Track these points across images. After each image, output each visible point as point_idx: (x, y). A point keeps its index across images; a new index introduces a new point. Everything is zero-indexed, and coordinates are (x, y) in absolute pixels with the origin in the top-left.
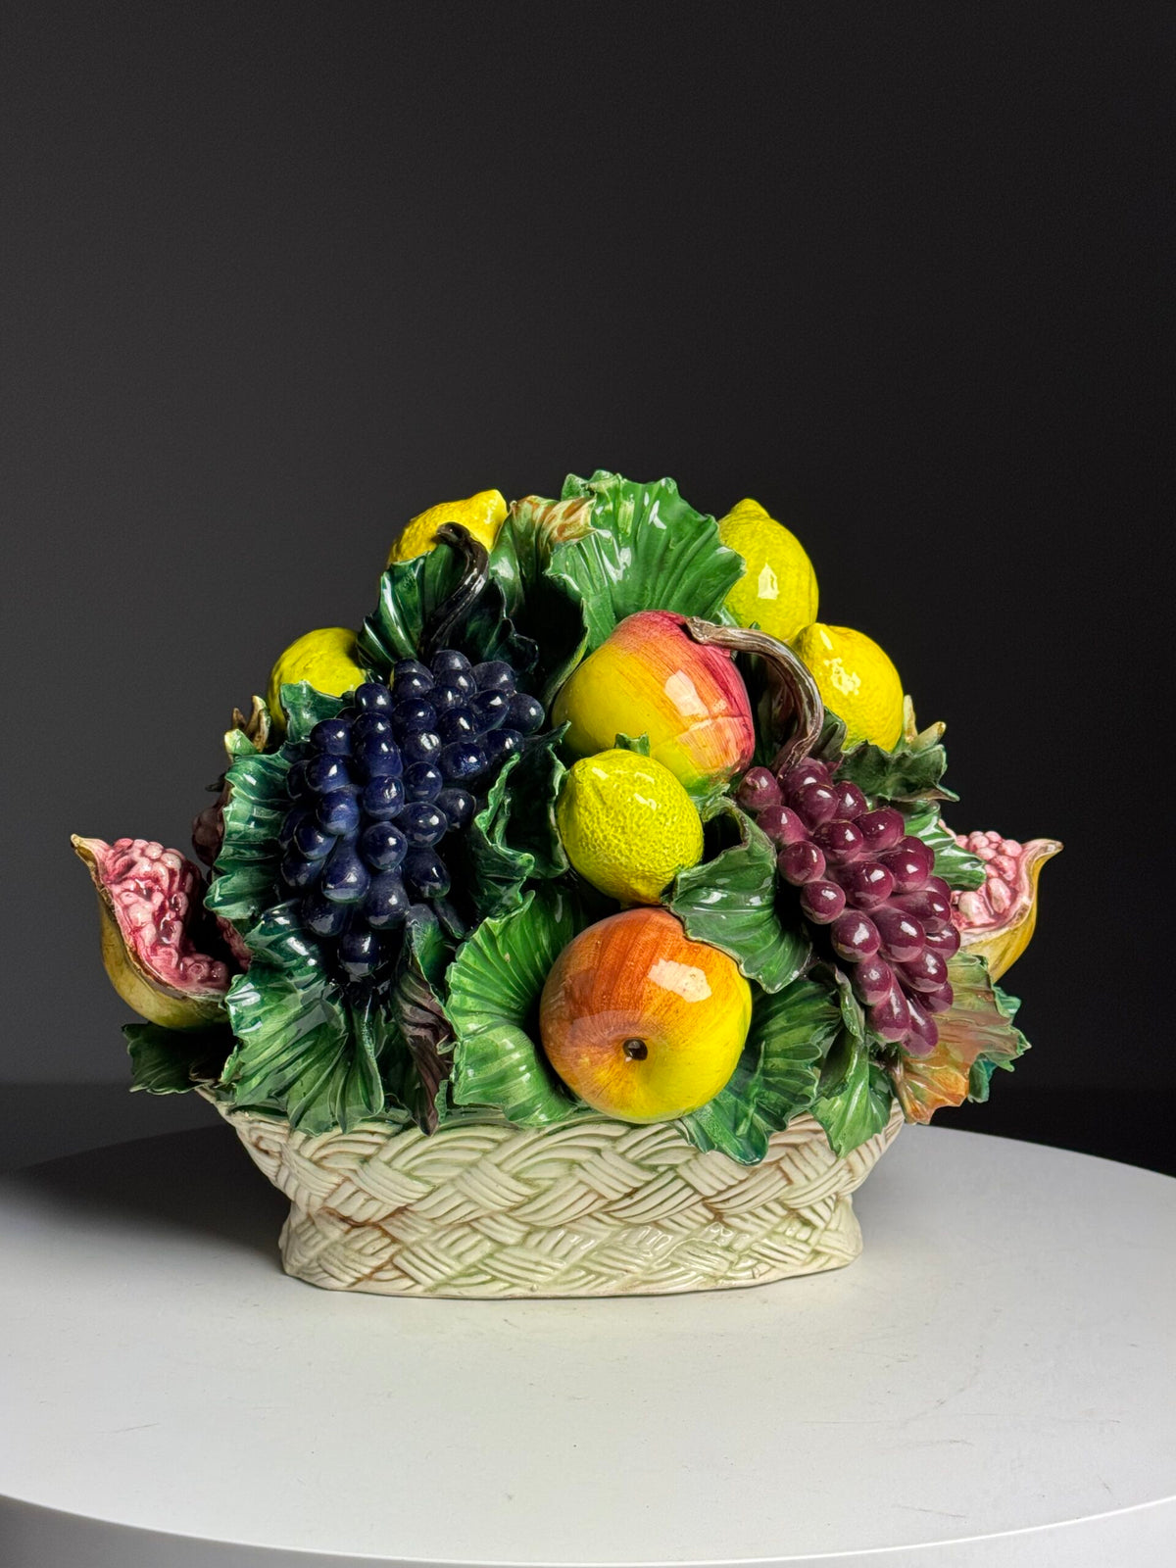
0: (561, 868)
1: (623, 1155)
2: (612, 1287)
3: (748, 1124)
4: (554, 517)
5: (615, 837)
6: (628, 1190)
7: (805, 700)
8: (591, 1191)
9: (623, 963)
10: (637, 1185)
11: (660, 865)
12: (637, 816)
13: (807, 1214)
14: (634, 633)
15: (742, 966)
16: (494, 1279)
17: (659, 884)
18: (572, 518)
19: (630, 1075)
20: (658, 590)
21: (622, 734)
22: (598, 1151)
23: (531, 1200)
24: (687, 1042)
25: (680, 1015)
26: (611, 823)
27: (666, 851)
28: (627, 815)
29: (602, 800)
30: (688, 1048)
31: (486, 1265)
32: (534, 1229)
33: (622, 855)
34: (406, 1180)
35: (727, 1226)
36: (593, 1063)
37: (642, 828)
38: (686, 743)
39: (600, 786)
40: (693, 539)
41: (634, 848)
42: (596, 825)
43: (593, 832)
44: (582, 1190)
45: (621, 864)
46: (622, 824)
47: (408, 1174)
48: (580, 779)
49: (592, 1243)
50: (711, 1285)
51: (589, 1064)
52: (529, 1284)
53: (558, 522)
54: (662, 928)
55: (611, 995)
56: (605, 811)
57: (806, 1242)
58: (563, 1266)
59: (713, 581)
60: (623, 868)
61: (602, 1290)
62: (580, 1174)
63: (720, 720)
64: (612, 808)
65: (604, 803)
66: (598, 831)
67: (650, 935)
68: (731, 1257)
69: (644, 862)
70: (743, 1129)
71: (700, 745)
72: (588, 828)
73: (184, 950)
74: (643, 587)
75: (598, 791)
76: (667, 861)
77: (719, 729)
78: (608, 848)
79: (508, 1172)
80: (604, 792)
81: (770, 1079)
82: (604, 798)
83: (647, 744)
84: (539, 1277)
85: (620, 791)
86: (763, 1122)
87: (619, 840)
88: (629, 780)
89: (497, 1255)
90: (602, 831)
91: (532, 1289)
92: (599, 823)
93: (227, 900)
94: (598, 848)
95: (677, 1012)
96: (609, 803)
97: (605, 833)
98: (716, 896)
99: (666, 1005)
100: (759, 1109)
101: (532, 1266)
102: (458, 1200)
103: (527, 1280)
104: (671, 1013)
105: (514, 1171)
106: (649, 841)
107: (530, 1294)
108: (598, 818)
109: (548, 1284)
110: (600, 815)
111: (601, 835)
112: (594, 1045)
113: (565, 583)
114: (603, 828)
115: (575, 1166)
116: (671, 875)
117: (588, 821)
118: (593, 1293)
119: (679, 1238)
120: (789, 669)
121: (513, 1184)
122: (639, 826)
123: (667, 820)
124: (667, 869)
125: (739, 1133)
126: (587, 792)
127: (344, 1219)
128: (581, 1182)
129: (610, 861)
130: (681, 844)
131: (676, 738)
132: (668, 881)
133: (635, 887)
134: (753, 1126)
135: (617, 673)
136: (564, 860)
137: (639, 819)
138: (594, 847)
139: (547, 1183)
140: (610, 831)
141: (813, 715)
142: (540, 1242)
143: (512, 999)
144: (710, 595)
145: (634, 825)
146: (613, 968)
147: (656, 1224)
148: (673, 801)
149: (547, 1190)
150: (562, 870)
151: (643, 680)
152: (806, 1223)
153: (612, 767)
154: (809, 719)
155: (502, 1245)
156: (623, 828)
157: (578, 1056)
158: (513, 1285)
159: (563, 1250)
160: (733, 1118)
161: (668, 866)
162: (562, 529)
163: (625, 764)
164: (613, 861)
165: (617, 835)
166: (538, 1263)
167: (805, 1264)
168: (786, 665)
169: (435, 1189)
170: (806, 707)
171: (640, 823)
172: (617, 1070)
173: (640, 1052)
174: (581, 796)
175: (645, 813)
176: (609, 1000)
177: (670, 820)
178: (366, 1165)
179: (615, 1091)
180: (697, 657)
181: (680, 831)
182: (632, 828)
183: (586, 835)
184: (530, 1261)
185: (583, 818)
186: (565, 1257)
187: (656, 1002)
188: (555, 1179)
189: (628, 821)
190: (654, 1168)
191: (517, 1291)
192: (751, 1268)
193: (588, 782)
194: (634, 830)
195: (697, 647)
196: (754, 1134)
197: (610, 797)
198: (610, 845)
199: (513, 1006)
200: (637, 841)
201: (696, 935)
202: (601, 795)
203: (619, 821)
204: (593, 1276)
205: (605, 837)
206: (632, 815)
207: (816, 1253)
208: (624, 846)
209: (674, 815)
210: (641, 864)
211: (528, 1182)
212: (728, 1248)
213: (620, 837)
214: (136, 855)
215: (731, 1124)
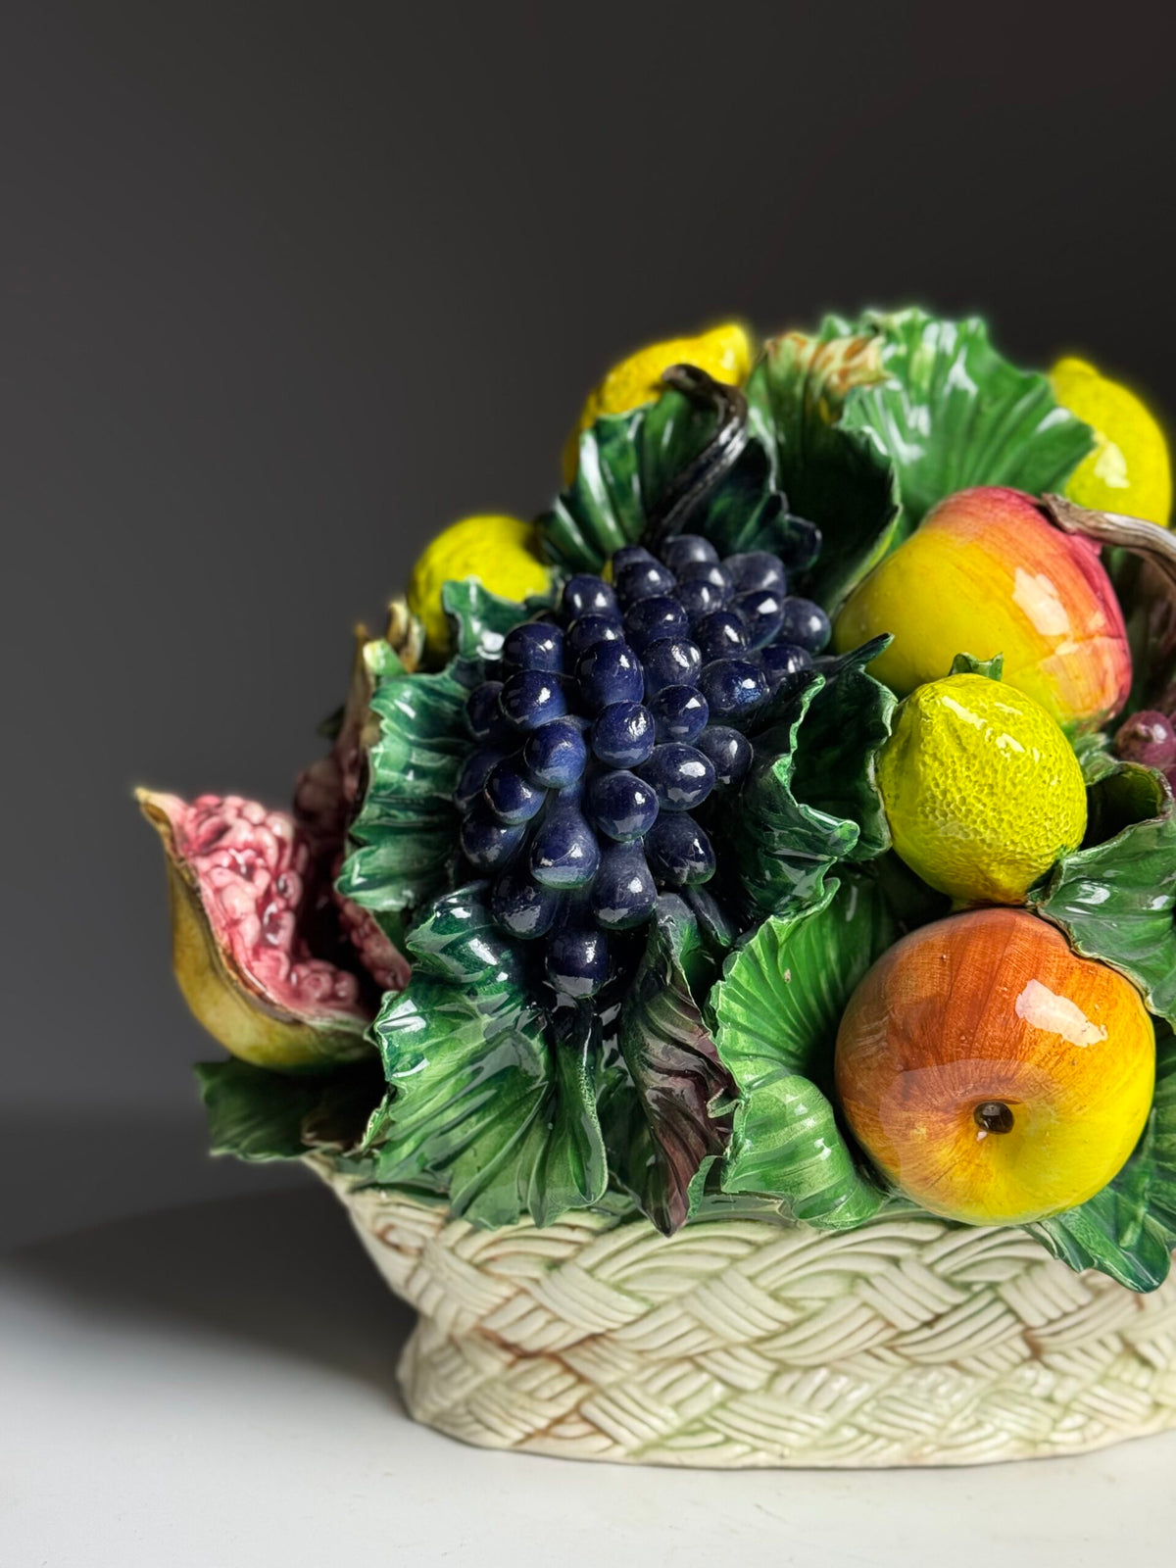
0: (880, 846)
1: (930, 1267)
2: (893, 1454)
3: (1139, 1230)
4: (829, 359)
5: (979, 801)
6: (927, 1317)
8: (878, 1316)
9: (990, 989)
10: (941, 1309)
11: (1037, 844)
12: (1012, 769)
13: (1146, 1350)
14: (971, 514)
15: (1149, 998)
16: (728, 1440)
17: (1030, 873)
18: (857, 361)
19: (982, 1155)
20: (968, 467)
21: (966, 654)
22: (895, 1261)
23: (790, 1328)
24: (1086, 1110)
25: (1077, 1068)
26: (973, 779)
27: (1047, 824)
28: (999, 768)
29: (960, 744)
30: (1085, 1118)
31: (716, 1419)
32: (783, 1368)
33: (986, 827)
34: (615, 1295)
35: (1047, 1367)
36: (933, 1136)
37: (1019, 788)
38: (1052, 672)
39: (957, 724)
40: (1016, 399)
41: (1006, 817)
42: (950, 781)
43: (944, 793)
44: (866, 1314)
45: (983, 841)
46: (990, 782)
47: (618, 1287)
48: (927, 712)
49: (865, 1390)
50: (1030, 1452)
51: (926, 1137)
52: (777, 1448)
53: (837, 364)
54: (1039, 939)
55: (974, 1035)
56: (964, 761)
57: (1145, 1390)
58: (824, 1422)
59: (1050, 456)
60: (985, 848)
61: (880, 1460)
62: (866, 1293)
63: (1098, 641)
64: (975, 757)
65: (964, 749)
66: (953, 790)
67: (1020, 947)
68: (1054, 1411)
69: (1017, 839)
70: (1130, 1237)
71: (1071, 676)
72: (937, 785)
73: (296, 956)
74: (945, 464)
75: (955, 731)
76: (1047, 839)
77: (1096, 653)
78: (966, 816)
79: (763, 1289)
80: (963, 734)
81: (1169, 1165)
82: (964, 741)
83: (1000, 671)
84: (792, 1438)
85: (988, 732)
86: (1165, 1229)
87: (984, 805)
88: (997, 717)
89: (732, 1405)
90: (960, 790)
91: (782, 1456)
92: (955, 779)
93: (373, 882)
94: (950, 815)
95: (1073, 1064)
96: (971, 749)
97: (964, 794)
98: (1101, 894)
99: (1057, 1053)
100: (1154, 1208)
101: (783, 1423)
102: (686, 1325)
103: (774, 1442)
104: (1064, 1064)
105: (773, 1287)
106: (1027, 808)
107: (778, 1462)
108: (954, 771)
109: (803, 1450)
110: (957, 766)
111: (958, 797)
112: (937, 1109)
113: (868, 442)
114: (961, 785)
115: (860, 1282)
116: (1050, 860)
117: (937, 776)
118: (867, 1463)
119: (983, 1384)
121: (770, 1305)
122: (1014, 785)
123: (1052, 778)
124: (1047, 851)
125: (1123, 1244)
126: (938, 732)
127: (506, 1346)
128: (865, 1305)
129: (966, 835)
130: (1067, 814)
131: (1040, 664)
132: (1044, 869)
133: (995, 876)
134: (1145, 1233)
135: (953, 568)
136: (886, 835)
137: (1015, 773)
138: (945, 815)
139: (816, 1305)
140: (971, 791)
142: (793, 1387)
143: (790, 1037)
144: (1045, 475)
145: (1008, 783)
146: (975, 995)
147: (954, 1364)
148: (1059, 751)
149: (813, 1316)
150: (881, 850)
151: (992, 578)
152: (1145, 1362)
153: (972, 697)
155: (737, 1391)
156: (991, 786)
157: (911, 1125)
158: (755, 1449)
159: (825, 1399)
160: (1112, 1221)
161: (1049, 847)
162: (844, 374)
163: (989, 694)
164: (972, 836)
165: (982, 797)
166: (790, 1418)
167: (1145, 1420)
169: (654, 1309)
171: (1017, 781)
172: (964, 1148)
173: (999, 1121)
174: (928, 738)
175: (1025, 767)
176: (971, 1043)
177: (1056, 778)
178: (555, 1273)
179: (960, 1178)
180: (1060, 551)
181: (1067, 795)
182: (1004, 787)
183: (933, 797)
184: (779, 1415)
185: (930, 770)
186: (829, 1409)
187: (1042, 1048)
188: (828, 1300)
189: (999, 777)
190: (966, 1286)
191: (762, 1458)
192: (1080, 1428)
193: (941, 717)
194: (1007, 791)
195: (1061, 536)
196: (1148, 1245)
197: (974, 738)
198: (969, 811)
199: (792, 1047)
200: (1010, 807)
201: (1089, 950)
202: (959, 737)
203: (984, 775)
204: (866, 1439)
205: (964, 800)
206: (1006, 768)
207: (1157, 1406)
208: (991, 814)
209: (1060, 771)
210: (1013, 842)
211: (791, 1304)
212: (1049, 1399)
213: (986, 800)
214: (230, 816)
215: (1110, 1230)
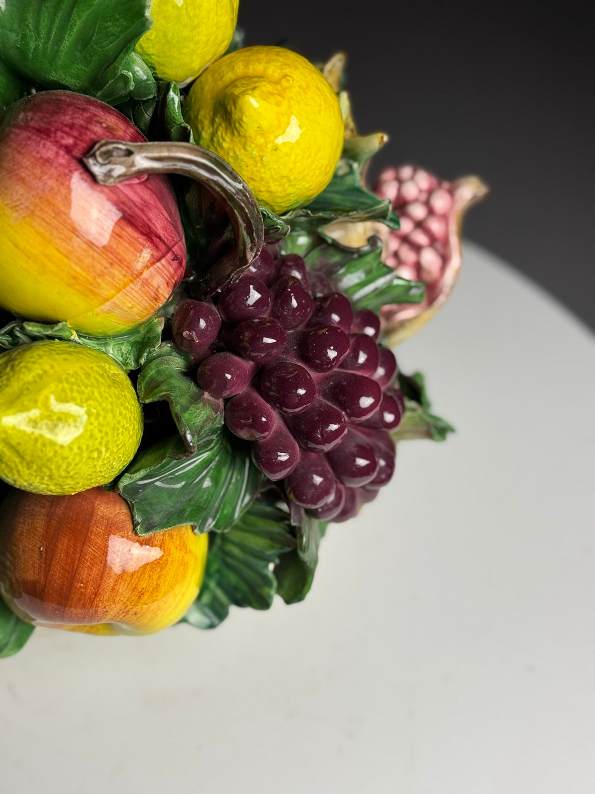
7: (242, 224)
12: (64, 465)
20: (43, 32)
26: (34, 474)
28: (52, 466)
37: (72, 472)
38: (109, 312)
39: (14, 442)
59: (112, 27)
63: (146, 272)
74: (23, 24)
77: (145, 281)
80: (21, 449)
81: (229, 560)
82: (21, 453)
92: (20, 474)
96: (28, 458)
97: (29, 481)
100: (219, 585)
108: (18, 470)
110: (20, 467)
111: (25, 483)
114: (26, 478)
120: (222, 193)
122: (68, 472)
125: (201, 603)
130: (119, 458)
131: (97, 310)
134: (214, 598)
137: (67, 466)
140: (35, 480)
141: (252, 241)
144: (111, 47)
145: (62, 472)
146: (61, 589)
154: (249, 245)
156: (50, 476)
165: (44, 481)
168: (218, 189)
170: (244, 233)
181: (116, 450)
182: (60, 474)
189: (55, 471)
194: (63, 475)
196: (216, 604)
197: (28, 451)
202: (17, 451)
203: (43, 472)
206: (59, 467)
208: (54, 487)
213: (48, 482)
